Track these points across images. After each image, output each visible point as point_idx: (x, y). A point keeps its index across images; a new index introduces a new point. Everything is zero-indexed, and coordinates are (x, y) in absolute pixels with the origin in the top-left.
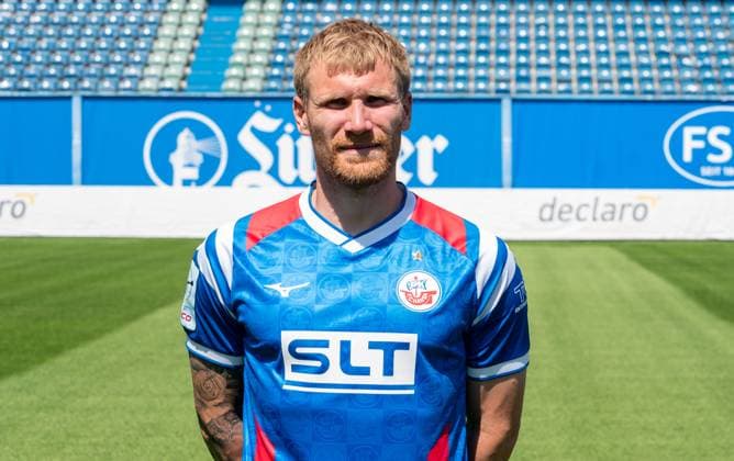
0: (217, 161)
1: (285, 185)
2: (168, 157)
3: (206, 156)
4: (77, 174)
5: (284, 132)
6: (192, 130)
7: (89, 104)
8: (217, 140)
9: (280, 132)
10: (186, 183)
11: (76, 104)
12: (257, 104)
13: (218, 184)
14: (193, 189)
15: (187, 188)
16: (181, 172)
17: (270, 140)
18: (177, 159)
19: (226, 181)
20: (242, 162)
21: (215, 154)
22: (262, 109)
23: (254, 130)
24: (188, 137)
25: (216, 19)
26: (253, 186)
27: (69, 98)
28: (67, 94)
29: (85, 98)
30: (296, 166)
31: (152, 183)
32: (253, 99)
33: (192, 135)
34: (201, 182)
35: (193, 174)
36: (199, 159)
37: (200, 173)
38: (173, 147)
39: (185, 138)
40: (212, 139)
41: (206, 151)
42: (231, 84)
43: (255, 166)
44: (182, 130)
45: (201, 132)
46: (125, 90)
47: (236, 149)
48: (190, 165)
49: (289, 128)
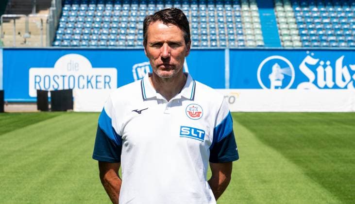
0: (290, 78)
1: (320, 88)
2: (268, 76)
3: (285, 75)
4: (227, 84)
5: (320, 65)
6: (279, 64)
7: (232, 52)
8: (290, 68)
9: (318, 65)
10: (277, 87)
11: (227, 52)
12: (308, 52)
13: (291, 88)
14: (279, 90)
15: (277, 90)
16: (274, 83)
17: (313, 68)
18: (272, 77)
19: (294, 86)
20: (301, 78)
21: (289, 75)
22: (310, 55)
23: (306, 64)
24: (277, 67)
25: (264, 15)
26: (306, 89)
27: (224, 50)
28: (222, 48)
29: (231, 50)
30: (325, 79)
31: (261, 88)
32: (306, 50)
33: (279, 66)
34: (283, 87)
35: (280, 83)
36: (282, 77)
37: (283, 83)
38: (270, 71)
39: (276, 67)
40: (288, 68)
41: (285, 73)
42: (288, 43)
43: (307, 80)
44: (274, 64)
45: (283, 65)
46: (241, 46)
47: (298, 72)
48: (278, 80)
49: (322, 63)
